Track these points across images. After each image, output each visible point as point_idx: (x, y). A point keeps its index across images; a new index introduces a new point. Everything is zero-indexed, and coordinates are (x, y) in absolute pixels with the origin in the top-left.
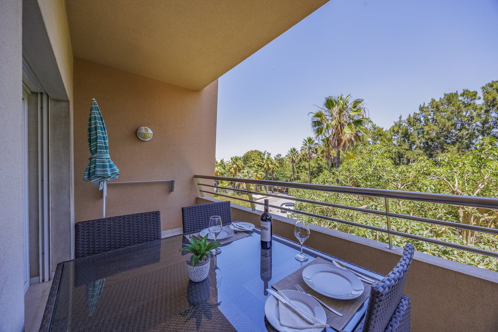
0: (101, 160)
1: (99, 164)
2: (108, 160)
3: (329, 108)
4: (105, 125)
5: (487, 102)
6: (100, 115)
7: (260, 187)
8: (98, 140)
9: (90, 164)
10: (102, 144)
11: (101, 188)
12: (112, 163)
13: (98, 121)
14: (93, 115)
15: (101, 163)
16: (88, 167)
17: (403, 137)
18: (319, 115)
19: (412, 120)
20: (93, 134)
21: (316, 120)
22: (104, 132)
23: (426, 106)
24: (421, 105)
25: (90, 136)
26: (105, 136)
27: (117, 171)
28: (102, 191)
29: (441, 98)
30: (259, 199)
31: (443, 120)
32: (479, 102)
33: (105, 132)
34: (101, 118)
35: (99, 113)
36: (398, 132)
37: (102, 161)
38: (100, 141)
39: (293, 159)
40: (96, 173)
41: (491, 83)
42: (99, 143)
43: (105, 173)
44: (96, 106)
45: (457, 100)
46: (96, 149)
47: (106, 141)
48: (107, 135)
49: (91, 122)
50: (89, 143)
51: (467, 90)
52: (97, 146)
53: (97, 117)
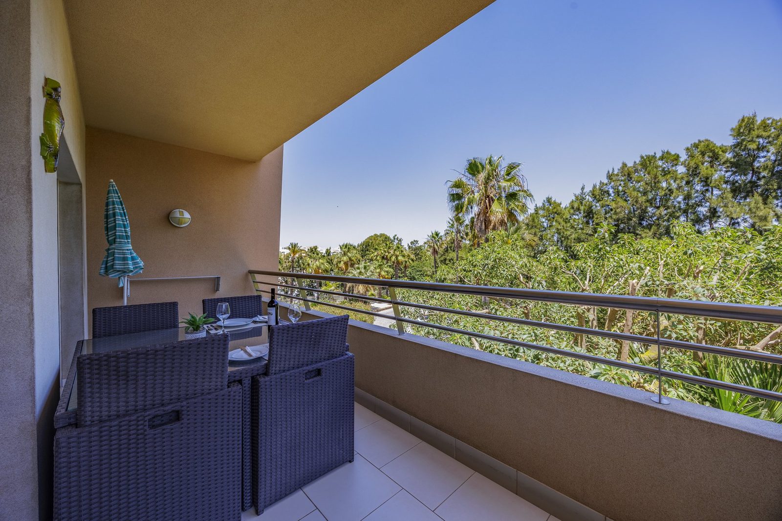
0: (121, 251)
1: (118, 257)
2: (129, 252)
3: (474, 175)
4: (125, 211)
5: (688, 170)
6: (119, 199)
7: (385, 290)
8: (117, 229)
9: (108, 256)
10: (122, 232)
11: (121, 285)
12: (135, 255)
13: (116, 206)
14: (111, 200)
15: (121, 254)
16: (105, 259)
17: (586, 217)
18: (458, 185)
19: (597, 192)
20: (111, 221)
21: (455, 192)
22: (124, 218)
23: (616, 172)
24: (608, 172)
25: (107, 223)
26: (126, 223)
27: (142, 264)
28: (122, 288)
29: (635, 162)
30: (383, 309)
31: (635, 194)
32: (681, 169)
33: (126, 219)
34: (121, 202)
35: (119, 196)
36: (578, 209)
37: (123, 252)
38: (120, 229)
39: (434, 249)
40: (114, 267)
41: (697, 142)
42: (119, 232)
43: (126, 266)
44: (114, 188)
45: (654, 165)
46: (115, 239)
47: (127, 230)
48: (128, 222)
49: (109, 208)
50: (106, 232)
51: (668, 151)
52: (115, 235)
53: (116, 202)
